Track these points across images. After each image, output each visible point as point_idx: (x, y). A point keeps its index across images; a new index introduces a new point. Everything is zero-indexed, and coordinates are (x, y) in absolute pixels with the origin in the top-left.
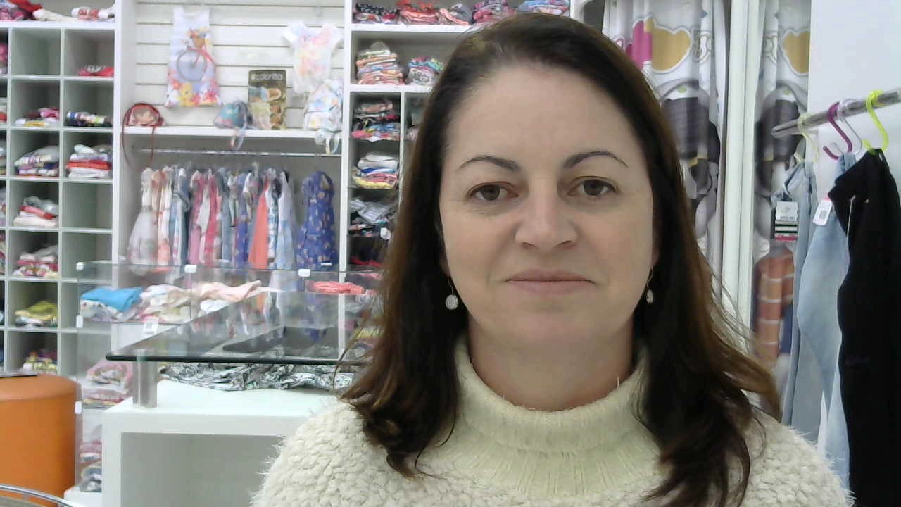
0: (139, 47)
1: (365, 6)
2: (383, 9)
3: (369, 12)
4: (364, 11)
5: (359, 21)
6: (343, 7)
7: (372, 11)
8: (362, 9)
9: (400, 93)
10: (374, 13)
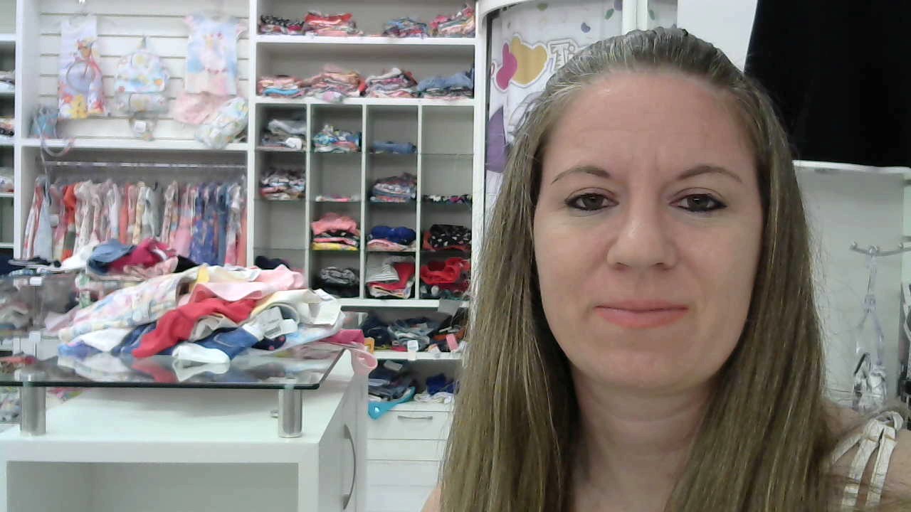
0: (43, 59)
1: (270, 18)
2: (288, 20)
3: (274, 24)
4: (269, 23)
5: (264, 33)
6: (247, 18)
7: (277, 23)
8: (267, 21)
9: (305, 105)
10: (280, 24)
